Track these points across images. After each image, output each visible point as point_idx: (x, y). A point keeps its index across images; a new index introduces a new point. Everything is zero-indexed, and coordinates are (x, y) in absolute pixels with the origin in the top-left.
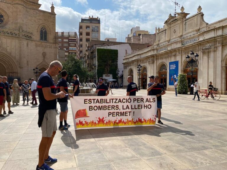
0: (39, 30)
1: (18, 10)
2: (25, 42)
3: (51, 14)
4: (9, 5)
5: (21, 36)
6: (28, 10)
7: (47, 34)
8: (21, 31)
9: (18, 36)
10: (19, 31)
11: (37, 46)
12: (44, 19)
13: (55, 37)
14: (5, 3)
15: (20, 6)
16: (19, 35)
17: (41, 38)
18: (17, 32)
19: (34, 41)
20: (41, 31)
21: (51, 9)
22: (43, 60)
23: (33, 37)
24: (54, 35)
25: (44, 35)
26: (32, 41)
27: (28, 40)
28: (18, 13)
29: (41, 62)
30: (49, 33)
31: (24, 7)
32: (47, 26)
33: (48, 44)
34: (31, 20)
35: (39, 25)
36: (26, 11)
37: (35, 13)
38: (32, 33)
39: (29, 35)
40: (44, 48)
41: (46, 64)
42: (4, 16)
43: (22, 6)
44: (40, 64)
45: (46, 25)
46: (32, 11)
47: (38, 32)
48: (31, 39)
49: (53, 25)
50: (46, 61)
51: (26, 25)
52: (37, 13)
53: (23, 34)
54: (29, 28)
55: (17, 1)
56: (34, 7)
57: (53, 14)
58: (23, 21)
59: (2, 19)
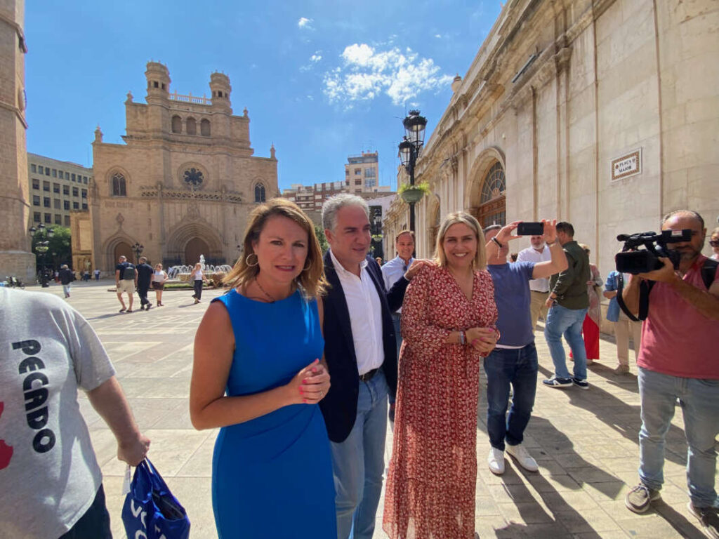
0: (253, 187)
1: (221, 162)
2: (230, 208)
3: (270, 160)
4: (209, 157)
5: (224, 199)
6: (236, 160)
7: (265, 192)
8: (224, 192)
9: (220, 198)
10: (222, 192)
12: (259, 170)
14: (203, 154)
15: (223, 155)
16: (222, 198)
17: (257, 198)
18: (218, 194)
19: (246, 204)
20: (257, 189)
21: (270, 153)
23: (243, 198)
24: (276, 192)
25: (260, 194)
26: (241, 204)
27: (235, 203)
28: (220, 167)
30: (268, 189)
31: (229, 157)
32: (265, 180)
34: (240, 174)
35: (253, 180)
36: (233, 161)
37: (245, 163)
38: (241, 194)
39: (237, 196)
42: (203, 174)
43: (226, 156)
45: (262, 178)
46: (241, 160)
47: (250, 189)
48: (240, 202)
49: (273, 176)
51: (233, 182)
52: (248, 163)
53: (228, 195)
54: (238, 186)
55: (218, 150)
56: (245, 154)
57: (273, 160)
58: (228, 177)
59: (201, 177)
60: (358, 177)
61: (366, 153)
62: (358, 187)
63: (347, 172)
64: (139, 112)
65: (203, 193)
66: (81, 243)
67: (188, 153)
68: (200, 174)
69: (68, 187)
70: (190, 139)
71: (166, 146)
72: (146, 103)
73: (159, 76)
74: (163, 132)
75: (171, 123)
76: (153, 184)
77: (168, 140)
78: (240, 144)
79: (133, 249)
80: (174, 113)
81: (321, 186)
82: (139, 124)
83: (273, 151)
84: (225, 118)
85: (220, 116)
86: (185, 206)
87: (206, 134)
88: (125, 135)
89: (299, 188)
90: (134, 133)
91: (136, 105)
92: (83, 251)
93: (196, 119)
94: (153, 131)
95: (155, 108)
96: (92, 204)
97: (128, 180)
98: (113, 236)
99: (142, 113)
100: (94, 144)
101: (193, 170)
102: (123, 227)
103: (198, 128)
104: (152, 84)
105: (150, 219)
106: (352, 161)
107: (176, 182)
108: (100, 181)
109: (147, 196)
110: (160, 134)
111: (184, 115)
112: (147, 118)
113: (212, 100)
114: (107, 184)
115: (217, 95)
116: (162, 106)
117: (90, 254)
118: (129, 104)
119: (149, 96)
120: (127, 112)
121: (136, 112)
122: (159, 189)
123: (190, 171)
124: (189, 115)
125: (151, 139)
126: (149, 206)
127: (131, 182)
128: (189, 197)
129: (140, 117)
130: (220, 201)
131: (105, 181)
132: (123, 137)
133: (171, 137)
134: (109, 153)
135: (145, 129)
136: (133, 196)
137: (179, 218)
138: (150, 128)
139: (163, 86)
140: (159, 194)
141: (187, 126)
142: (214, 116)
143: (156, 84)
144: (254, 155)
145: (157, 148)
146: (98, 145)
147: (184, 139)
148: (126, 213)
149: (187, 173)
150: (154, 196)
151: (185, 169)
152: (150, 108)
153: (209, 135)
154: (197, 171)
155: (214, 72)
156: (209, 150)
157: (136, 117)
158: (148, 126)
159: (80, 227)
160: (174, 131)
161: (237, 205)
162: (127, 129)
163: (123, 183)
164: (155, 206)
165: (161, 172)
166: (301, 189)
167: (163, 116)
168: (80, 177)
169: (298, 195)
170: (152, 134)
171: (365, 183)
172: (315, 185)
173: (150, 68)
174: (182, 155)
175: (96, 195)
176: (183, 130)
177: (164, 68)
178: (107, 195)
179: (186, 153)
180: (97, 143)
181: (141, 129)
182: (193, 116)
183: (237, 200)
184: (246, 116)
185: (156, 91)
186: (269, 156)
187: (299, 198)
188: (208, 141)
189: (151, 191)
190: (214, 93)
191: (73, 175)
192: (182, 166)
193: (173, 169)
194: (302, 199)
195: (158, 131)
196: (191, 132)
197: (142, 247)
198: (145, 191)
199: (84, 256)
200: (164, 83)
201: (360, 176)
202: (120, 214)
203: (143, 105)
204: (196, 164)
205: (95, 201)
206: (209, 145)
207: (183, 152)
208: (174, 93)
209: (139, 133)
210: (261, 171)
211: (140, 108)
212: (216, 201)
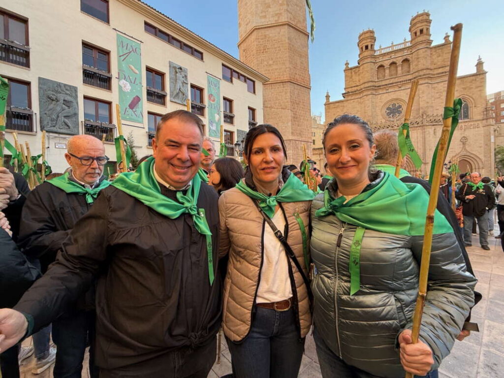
1: (421, 92)
2: (430, 130)
3: (477, 75)
5: (425, 123)
6: (436, 85)
7: (469, 109)
8: (424, 117)
9: (420, 124)
10: (423, 117)
12: (463, 88)
13: (486, 108)
14: (403, 90)
15: (423, 85)
16: (422, 123)
18: (419, 120)
21: (476, 67)
22: (463, 148)
24: (484, 106)
25: (462, 112)
27: (436, 125)
28: (421, 96)
29: (459, 151)
30: (474, 105)
31: (429, 85)
32: (469, 96)
33: (470, 124)
34: (439, 98)
36: (432, 88)
38: (441, 115)
39: (438, 119)
40: (463, 130)
41: (468, 154)
42: (402, 106)
43: (426, 85)
44: (457, 155)
45: (467, 95)
46: (441, 84)
48: (440, 123)
49: (480, 91)
50: (468, 149)
51: (432, 107)
53: (428, 120)
54: (437, 110)
57: (480, 74)
58: (428, 103)
59: (401, 109)
64: (353, 73)
68: (400, 107)
70: (392, 80)
71: (373, 92)
72: (358, 65)
73: (369, 40)
74: (372, 81)
75: (376, 73)
77: (375, 87)
78: (440, 70)
80: (379, 64)
82: (354, 82)
84: (426, 51)
85: (421, 51)
87: (406, 72)
88: (344, 92)
90: (350, 90)
91: (351, 69)
93: (397, 62)
94: (365, 83)
95: (366, 65)
99: (356, 73)
100: (325, 105)
101: (394, 105)
103: (399, 68)
104: (364, 48)
107: (381, 118)
110: (370, 84)
111: (386, 64)
112: (359, 75)
113: (411, 42)
115: (418, 33)
116: (371, 62)
118: (347, 70)
119: (360, 59)
120: (346, 76)
123: (391, 106)
124: (391, 61)
125: (363, 90)
128: (393, 127)
130: (420, 126)
132: (343, 94)
133: (378, 83)
134: (334, 108)
135: (358, 84)
138: (362, 82)
139: (372, 46)
141: (390, 70)
142: (414, 54)
143: (367, 47)
145: (367, 95)
147: (387, 82)
149: (388, 109)
151: (387, 106)
152: (361, 68)
153: (410, 71)
154: (397, 105)
155: (413, 17)
156: (408, 85)
157: (352, 76)
158: (359, 81)
162: (345, 88)
167: (371, 69)
170: (363, 86)
173: (361, 37)
174: (385, 96)
176: (386, 74)
177: (372, 32)
179: (389, 92)
180: (327, 103)
181: (355, 85)
182: (394, 60)
183: (436, 122)
184: (447, 41)
185: (366, 53)
188: (410, 77)
190: (412, 35)
192: (385, 104)
193: (377, 109)
195: (368, 82)
196: (393, 74)
200: (372, 43)
203: (357, 67)
204: (397, 99)
206: (410, 80)
207: (387, 93)
208: (379, 48)
209: (353, 88)
210: (465, 89)
211: (354, 69)
212: (417, 127)
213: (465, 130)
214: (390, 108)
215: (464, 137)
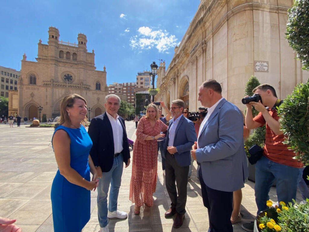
0: (95, 83)
1: (81, 72)
2: (84, 91)
3: (103, 72)
4: (76, 69)
5: (82, 88)
6: (88, 71)
7: (100, 86)
10: (81, 85)
11: (93, 93)
14: (73, 68)
15: (82, 69)
17: (97, 88)
18: (79, 86)
19: (92, 90)
20: (97, 84)
22: (98, 102)
23: (90, 88)
24: (105, 86)
25: (98, 87)
28: (81, 74)
30: (102, 85)
31: (85, 70)
32: (101, 80)
33: (101, 92)
34: (89, 77)
35: (95, 80)
36: (86, 72)
37: (92, 73)
38: (90, 86)
39: (88, 87)
41: (100, 105)
42: (73, 77)
44: (95, 105)
46: (90, 71)
49: (104, 79)
50: (100, 103)
51: (86, 81)
52: (93, 72)
53: (84, 86)
54: (88, 83)
55: (80, 67)
56: (92, 69)
57: (105, 72)
58: (84, 78)
59: (71, 78)
60: (142, 81)
61: (145, 71)
62: (142, 85)
63: (137, 79)
64: (44, 48)
65: (72, 85)
66: (13, 105)
67: (66, 67)
68: (71, 76)
69: (8, 79)
70: (67, 61)
71: (56, 63)
72: (48, 44)
73: (54, 33)
74: (55, 57)
75: (59, 54)
76: (49, 80)
77: (57, 61)
78: (90, 65)
79: (38, 109)
80: (61, 50)
81: (126, 84)
82: (44, 53)
83: (105, 68)
84: (84, 53)
85: (81, 52)
86: (64, 90)
87: (75, 59)
89: (116, 84)
90: (41, 57)
91: (43, 45)
92: (14, 109)
93: (71, 52)
94: (51, 56)
95: (52, 47)
96: (20, 88)
97: (37, 77)
98: (29, 103)
99: (46, 49)
100: (22, 61)
101: (68, 75)
102: (33, 98)
103: (71, 57)
104: (51, 36)
105: (47, 96)
106: (139, 74)
107: (60, 80)
108: (24, 77)
109: (46, 85)
110: (54, 58)
111: (65, 51)
112: (48, 51)
113: (78, 45)
114: (27, 79)
115: (81, 43)
116: (55, 46)
117: (17, 110)
118: (40, 44)
119: (49, 41)
120: (39, 48)
121: (43, 48)
122: (52, 82)
124: (67, 51)
125: (49, 60)
126: (47, 89)
127: (38, 79)
128: (66, 86)
129: (44, 50)
130: (80, 89)
131: (26, 78)
132: (36, 58)
133: (59, 60)
134: (29, 65)
135: (47, 55)
136: (39, 85)
137: (61, 96)
138: (49, 55)
139: (56, 38)
140: (52, 85)
141: (66, 55)
142: (79, 52)
143: (53, 37)
144: (96, 70)
145: (52, 64)
146: (24, 61)
147: (65, 61)
148: (36, 92)
149: (65, 76)
150: (49, 85)
151: (65, 74)
152: (49, 47)
153: (76, 60)
155: (80, 33)
156: (75, 66)
157: (43, 50)
158: (48, 54)
159: (13, 98)
160: (60, 57)
161: (88, 91)
162: (38, 55)
163: (35, 79)
164: (49, 90)
165: (53, 75)
166: (117, 85)
167: (55, 50)
168: (14, 75)
169: (116, 87)
170: (50, 58)
171: (145, 84)
172: (124, 83)
173: (51, 29)
174: (63, 68)
175: (21, 84)
176: (64, 57)
177: (57, 30)
178: (27, 84)
181: (44, 55)
182: (69, 51)
183: (87, 88)
184: (93, 53)
185: (52, 39)
186: (103, 70)
187: (116, 88)
188: (76, 62)
189: (48, 83)
190: (79, 42)
191: (11, 74)
192: (63, 73)
193: (59, 74)
194: (117, 89)
195: (53, 57)
196: (68, 58)
197: (42, 108)
198: (46, 83)
199: (14, 111)
200: (56, 36)
201: (143, 81)
202: (32, 93)
203: (47, 45)
204: (70, 72)
205: (21, 86)
206: (76, 64)
207: (64, 67)
208: (61, 41)
209: (44, 57)
210: (99, 76)
211: (45, 46)
212: (78, 89)
213: (99, 95)
214: (66, 76)
215: (98, 98)
